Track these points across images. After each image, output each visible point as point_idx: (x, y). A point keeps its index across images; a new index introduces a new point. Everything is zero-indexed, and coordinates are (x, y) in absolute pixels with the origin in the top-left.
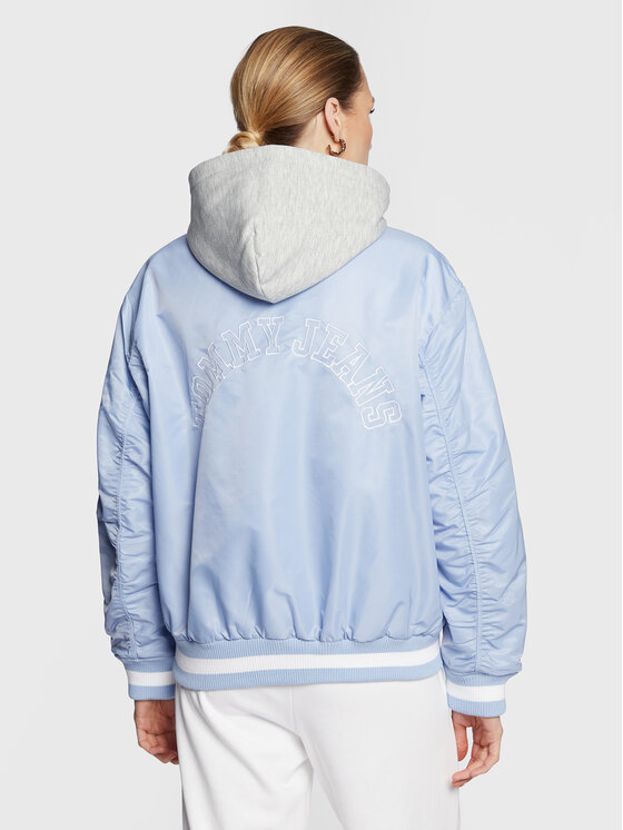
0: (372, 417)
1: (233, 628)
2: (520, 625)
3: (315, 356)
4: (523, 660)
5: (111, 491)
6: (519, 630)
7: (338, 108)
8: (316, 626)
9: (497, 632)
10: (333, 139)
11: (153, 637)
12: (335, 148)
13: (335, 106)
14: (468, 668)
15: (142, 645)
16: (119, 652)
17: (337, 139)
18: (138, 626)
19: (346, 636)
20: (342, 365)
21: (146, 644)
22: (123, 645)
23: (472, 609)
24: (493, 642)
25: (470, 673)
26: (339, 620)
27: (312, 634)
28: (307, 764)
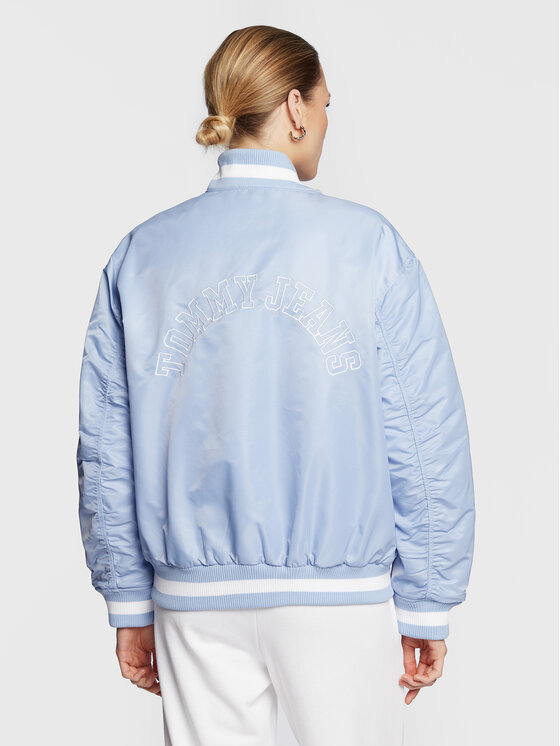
0: (336, 364)
1: (210, 554)
2: (465, 558)
3: (286, 310)
4: (469, 590)
5: (93, 432)
6: (465, 563)
7: (300, 99)
8: (283, 553)
9: (446, 564)
10: (295, 126)
11: (133, 568)
12: (296, 134)
13: (297, 97)
14: (419, 596)
15: (122, 575)
16: (100, 584)
17: (298, 127)
18: (117, 557)
19: (309, 562)
20: (309, 318)
21: (126, 574)
22: (104, 576)
23: (424, 541)
24: (442, 573)
25: (421, 599)
26: (303, 549)
27: (279, 560)
28: (271, 691)
